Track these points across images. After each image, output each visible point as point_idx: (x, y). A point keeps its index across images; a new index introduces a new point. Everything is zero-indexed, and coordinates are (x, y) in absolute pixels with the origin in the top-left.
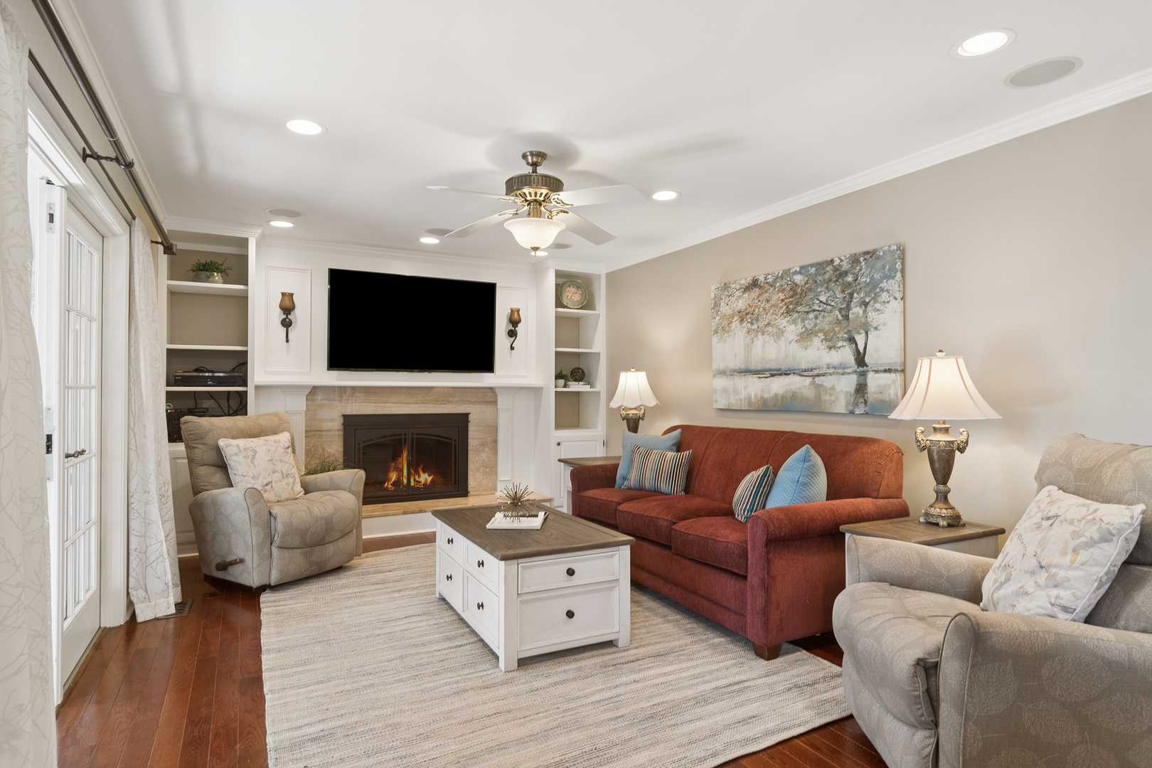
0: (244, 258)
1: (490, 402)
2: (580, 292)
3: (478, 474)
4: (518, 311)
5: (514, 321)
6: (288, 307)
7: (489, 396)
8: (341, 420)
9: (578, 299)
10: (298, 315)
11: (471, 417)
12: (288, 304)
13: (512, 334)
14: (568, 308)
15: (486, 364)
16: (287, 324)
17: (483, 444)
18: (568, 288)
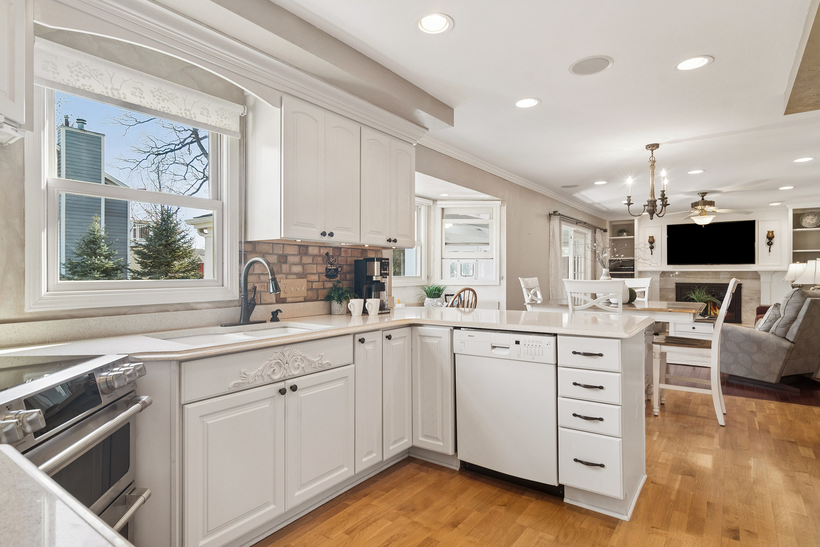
0: (633, 225)
1: (756, 279)
2: (817, 218)
3: (748, 314)
4: (773, 232)
5: (770, 238)
6: (652, 241)
7: (756, 276)
8: (675, 285)
9: (814, 222)
10: (657, 244)
11: (742, 286)
12: (651, 240)
13: (770, 244)
14: (806, 228)
15: (751, 259)
16: (652, 248)
17: (751, 299)
18: (808, 217)
